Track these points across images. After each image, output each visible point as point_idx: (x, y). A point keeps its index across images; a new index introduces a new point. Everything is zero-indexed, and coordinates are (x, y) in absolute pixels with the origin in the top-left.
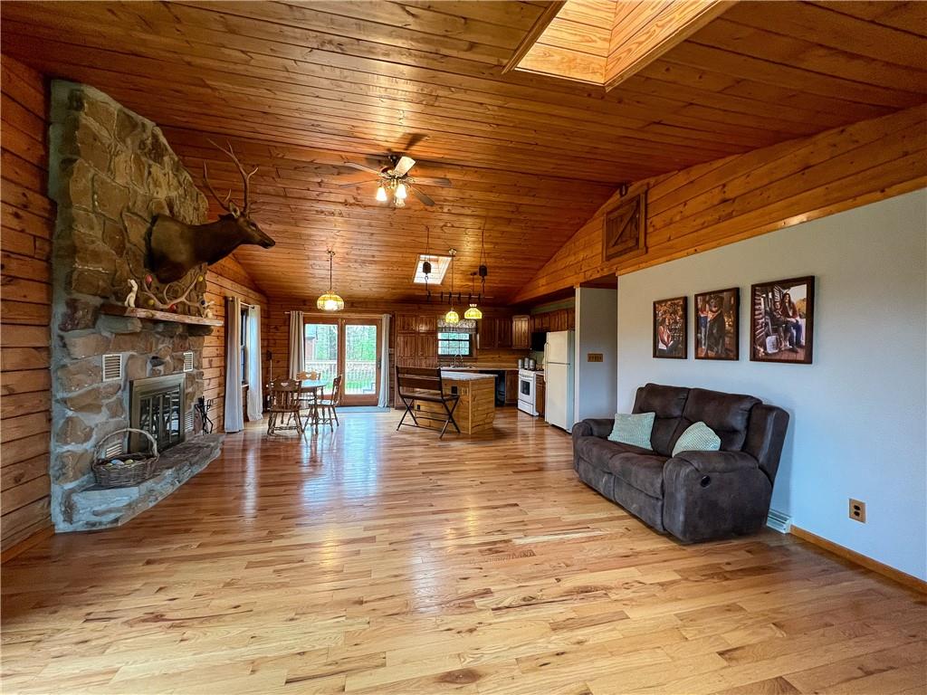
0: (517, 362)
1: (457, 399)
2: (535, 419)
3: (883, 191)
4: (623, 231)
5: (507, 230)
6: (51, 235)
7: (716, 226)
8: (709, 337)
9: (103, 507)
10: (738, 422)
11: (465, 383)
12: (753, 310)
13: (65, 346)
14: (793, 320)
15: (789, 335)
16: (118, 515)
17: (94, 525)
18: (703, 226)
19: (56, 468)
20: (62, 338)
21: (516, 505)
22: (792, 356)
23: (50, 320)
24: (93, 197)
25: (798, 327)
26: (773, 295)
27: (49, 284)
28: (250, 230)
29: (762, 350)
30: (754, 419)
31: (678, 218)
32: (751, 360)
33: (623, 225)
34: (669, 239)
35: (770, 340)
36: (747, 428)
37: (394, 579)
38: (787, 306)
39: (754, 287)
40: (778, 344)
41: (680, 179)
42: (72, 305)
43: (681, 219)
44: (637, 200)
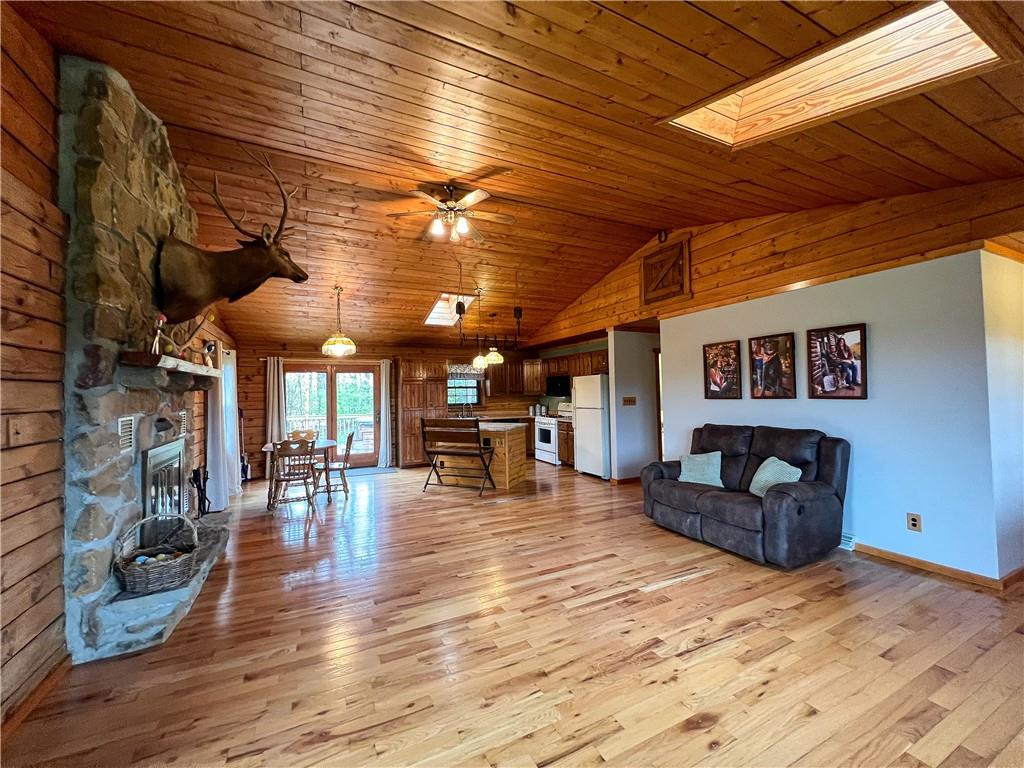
0: (528, 409)
1: (492, 452)
2: (557, 468)
3: (922, 254)
4: (665, 276)
5: (543, 270)
6: (65, 258)
7: (767, 277)
8: (765, 379)
9: (142, 620)
10: (809, 454)
11: (499, 434)
12: (810, 353)
13: (84, 408)
14: (848, 361)
15: (845, 375)
16: (161, 628)
17: (129, 646)
18: (754, 276)
19: (73, 575)
20: (80, 397)
21: (613, 555)
22: (850, 393)
23: (63, 373)
24: (112, 211)
25: (853, 367)
26: (828, 339)
27: (62, 325)
28: (282, 261)
29: (820, 389)
30: (823, 451)
31: (726, 267)
32: (810, 397)
33: (665, 270)
34: (717, 286)
35: (828, 380)
36: (818, 458)
37: (557, 645)
38: (841, 349)
39: (809, 333)
40: (835, 383)
41: (726, 231)
42: (93, 353)
43: (729, 268)
44: (679, 247)
